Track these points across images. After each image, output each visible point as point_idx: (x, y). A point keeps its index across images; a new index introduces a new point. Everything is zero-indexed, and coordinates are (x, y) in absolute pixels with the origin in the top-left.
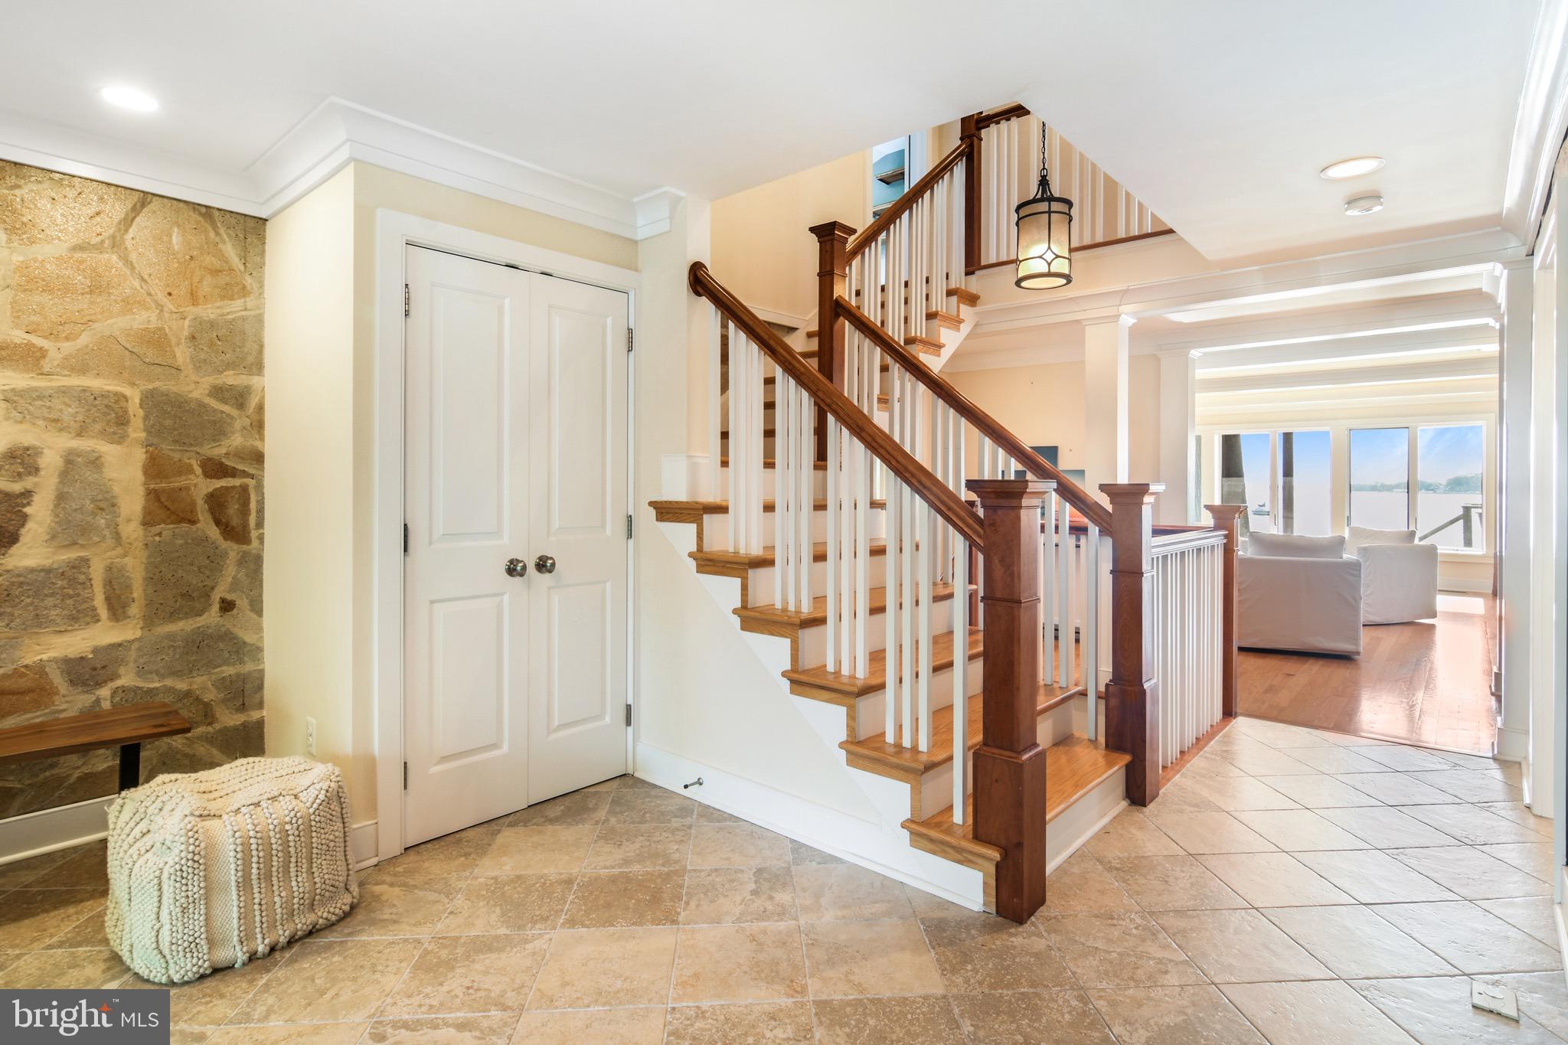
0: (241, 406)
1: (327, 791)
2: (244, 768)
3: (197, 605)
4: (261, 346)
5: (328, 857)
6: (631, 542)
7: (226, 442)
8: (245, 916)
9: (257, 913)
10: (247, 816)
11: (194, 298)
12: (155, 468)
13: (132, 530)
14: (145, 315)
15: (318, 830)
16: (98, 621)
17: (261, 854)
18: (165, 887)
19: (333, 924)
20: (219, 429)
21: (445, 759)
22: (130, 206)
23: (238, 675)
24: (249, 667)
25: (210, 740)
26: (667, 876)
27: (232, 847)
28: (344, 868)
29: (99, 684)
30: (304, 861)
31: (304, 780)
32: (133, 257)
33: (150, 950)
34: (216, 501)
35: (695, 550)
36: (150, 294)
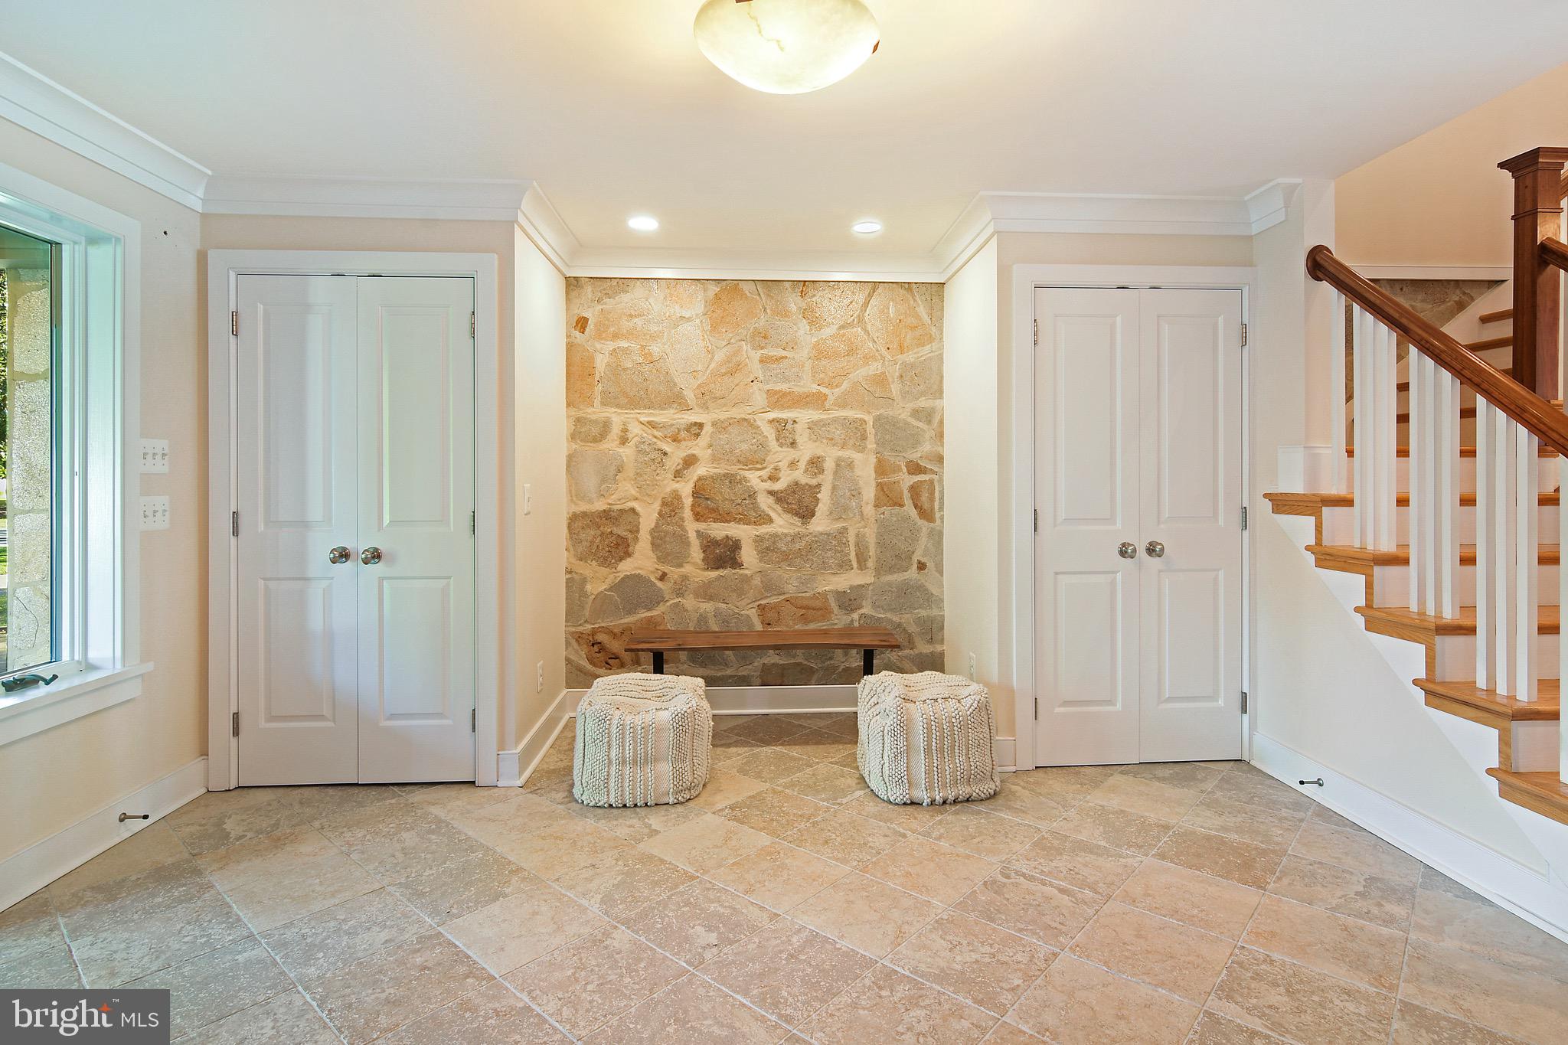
0: (929, 422)
1: (979, 702)
2: (929, 677)
3: (904, 563)
4: (942, 377)
5: (979, 750)
6: (1246, 534)
7: (920, 449)
8: (928, 772)
9: (936, 773)
10: (930, 706)
11: (902, 349)
12: (881, 469)
13: (869, 510)
14: (875, 364)
15: (973, 728)
16: (852, 569)
17: (938, 734)
18: (886, 739)
19: (982, 800)
20: (915, 441)
21: (1066, 703)
22: (867, 293)
23: (928, 616)
24: (935, 612)
25: (912, 659)
26: (1264, 853)
27: (921, 724)
28: (991, 763)
29: (853, 610)
30: (964, 747)
31: (965, 692)
32: (869, 327)
33: (878, 777)
34: (914, 490)
35: (1314, 544)
36: (878, 351)
